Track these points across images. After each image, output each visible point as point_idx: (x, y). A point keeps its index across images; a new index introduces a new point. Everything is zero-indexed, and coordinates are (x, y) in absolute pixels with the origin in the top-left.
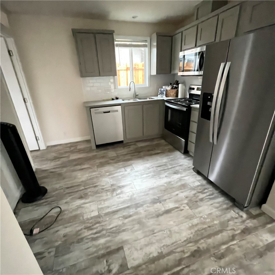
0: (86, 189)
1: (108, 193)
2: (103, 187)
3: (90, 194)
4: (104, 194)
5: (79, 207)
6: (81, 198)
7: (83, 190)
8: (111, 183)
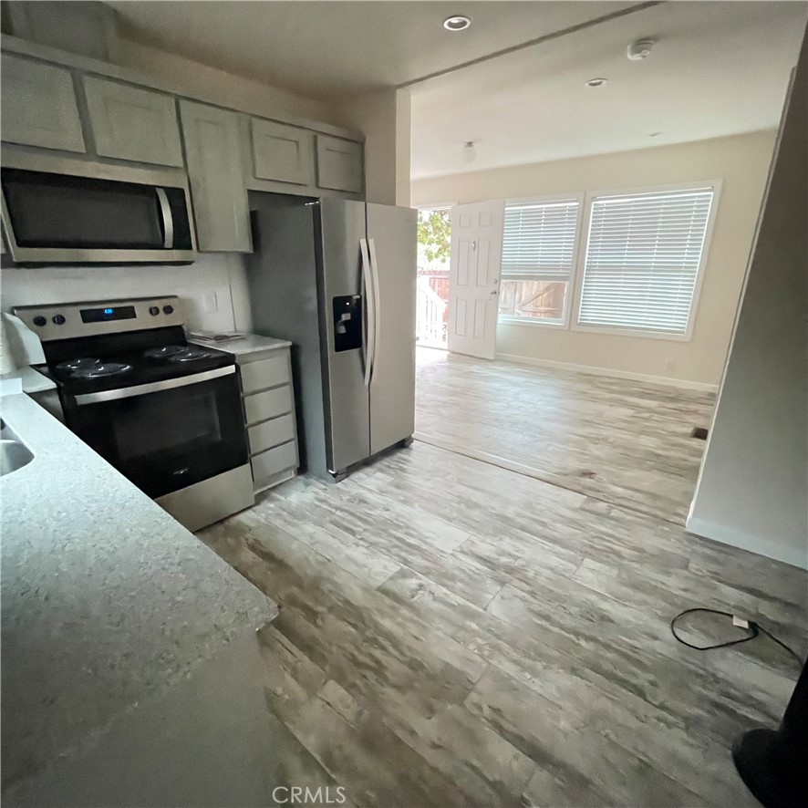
0: (577, 634)
1: (531, 574)
2: (527, 596)
3: (574, 610)
4: (542, 580)
5: (619, 599)
6: (605, 618)
7: (588, 639)
8: (499, 588)
